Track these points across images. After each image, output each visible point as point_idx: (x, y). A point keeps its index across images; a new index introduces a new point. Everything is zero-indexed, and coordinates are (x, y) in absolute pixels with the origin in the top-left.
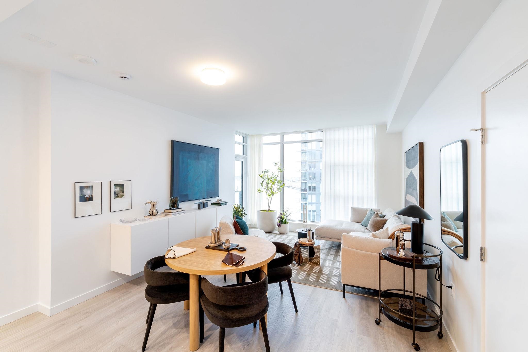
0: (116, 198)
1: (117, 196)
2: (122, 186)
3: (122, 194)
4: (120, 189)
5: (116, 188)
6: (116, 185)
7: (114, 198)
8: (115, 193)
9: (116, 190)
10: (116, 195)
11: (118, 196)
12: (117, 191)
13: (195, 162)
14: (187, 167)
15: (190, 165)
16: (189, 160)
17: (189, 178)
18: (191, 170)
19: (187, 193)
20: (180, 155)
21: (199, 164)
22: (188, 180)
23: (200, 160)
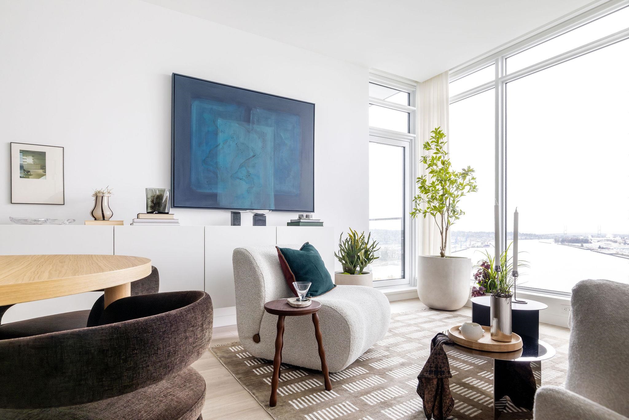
0: (23, 177)
1: (26, 172)
2: (40, 156)
3: (41, 171)
4: (36, 160)
5: (25, 157)
6: (24, 153)
7: (21, 177)
8: (22, 167)
9: (24, 162)
10: (24, 170)
11: (31, 175)
12: (28, 164)
13: (237, 125)
14: (216, 134)
15: (222, 132)
16: (219, 120)
17: (220, 159)
18: (225, 141)
19: (214, 191)
20: (192, 107)
21: (249, 132)
22: (217, 162)
23: (253, 123)
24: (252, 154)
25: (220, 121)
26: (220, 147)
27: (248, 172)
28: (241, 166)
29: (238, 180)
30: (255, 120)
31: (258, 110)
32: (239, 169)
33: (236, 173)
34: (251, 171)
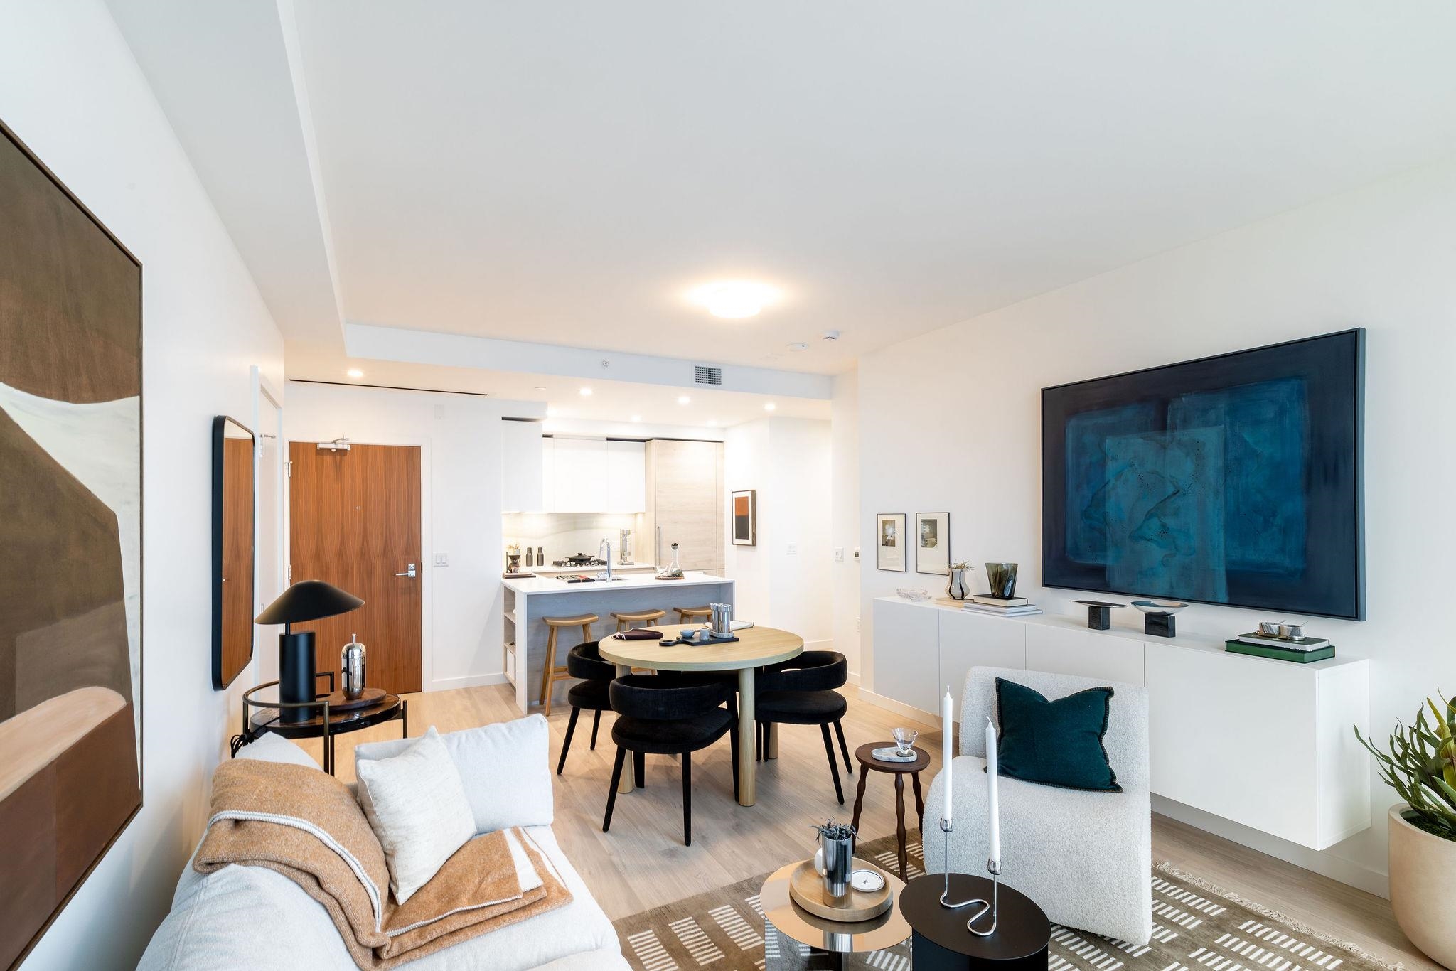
13: (1140, 440)
14: (1102, 465)
15: (1113, 458)
16: (1107, 441)
17: (1110, 507)
18: (1119, 475)
19: (1101, 562)
20: (1067, 430)
21: (1165, 448)
22: (1104, 513)
23: (1174, 428)
24: (1171, 490)
25: (1109, 442)
26: (1111, 484)
27: (1164, 526)
28: (1149, 516)
29: (1143, 542)
30: (1178, 421)
31: (1183, 399)
32: (1144, 521)
33: (1141, 527)
34: (1171, 522)
